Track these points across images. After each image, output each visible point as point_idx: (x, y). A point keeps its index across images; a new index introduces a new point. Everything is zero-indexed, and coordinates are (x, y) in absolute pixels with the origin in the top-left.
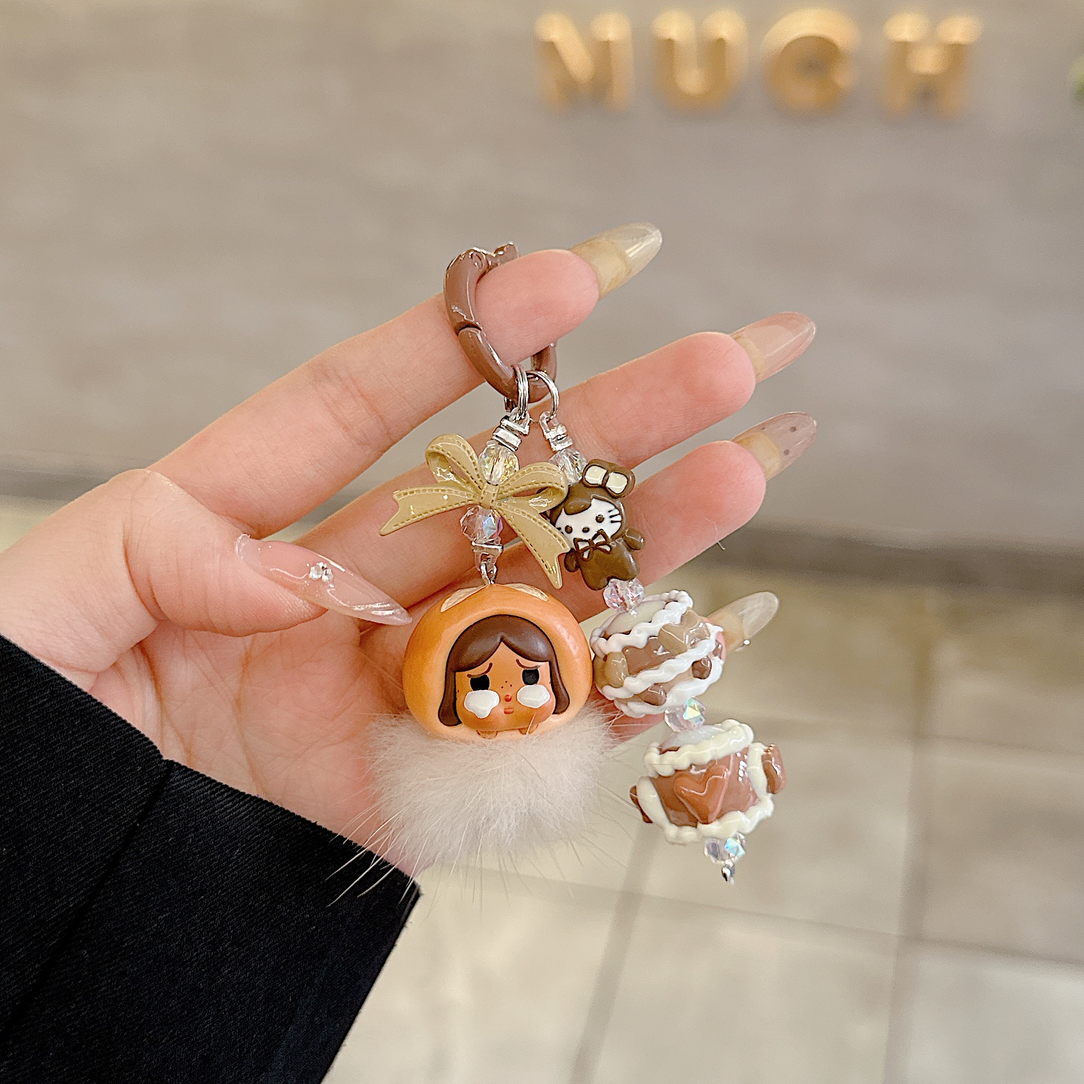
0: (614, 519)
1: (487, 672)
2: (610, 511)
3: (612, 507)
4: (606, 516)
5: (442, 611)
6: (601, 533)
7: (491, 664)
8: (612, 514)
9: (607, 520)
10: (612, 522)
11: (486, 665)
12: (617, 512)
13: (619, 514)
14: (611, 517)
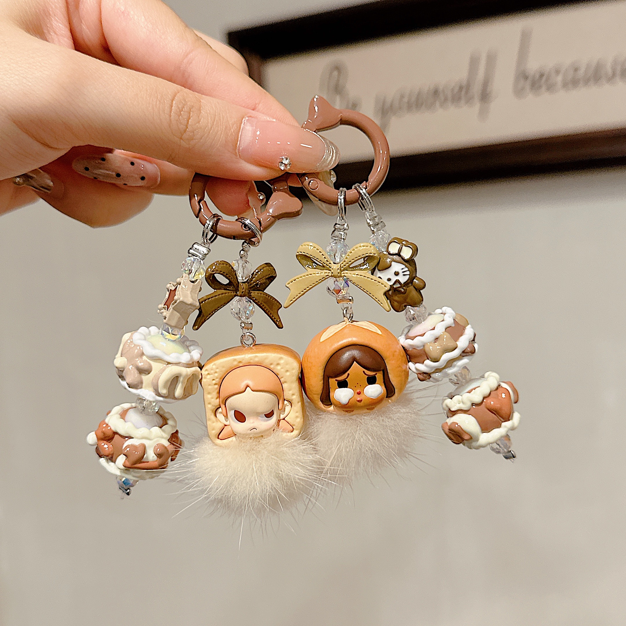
0: (405, 273)
1: (346, 378)
2: (402, 269)
3: (404, 266)
4: (400, 272)
5: (321, 341)
6: (397, 281)
7: (348, 374)
8: (404, 270)
9: (401, 274)
10: (404, 275)
11: (346, 374)
12: (407, 269)
13: (408, 270)
14: (403, 272)
